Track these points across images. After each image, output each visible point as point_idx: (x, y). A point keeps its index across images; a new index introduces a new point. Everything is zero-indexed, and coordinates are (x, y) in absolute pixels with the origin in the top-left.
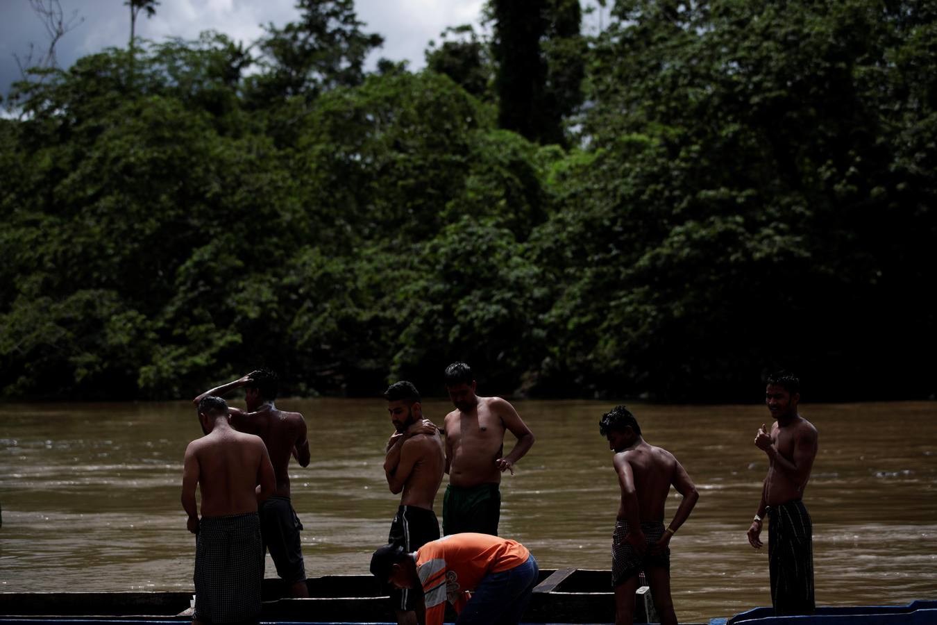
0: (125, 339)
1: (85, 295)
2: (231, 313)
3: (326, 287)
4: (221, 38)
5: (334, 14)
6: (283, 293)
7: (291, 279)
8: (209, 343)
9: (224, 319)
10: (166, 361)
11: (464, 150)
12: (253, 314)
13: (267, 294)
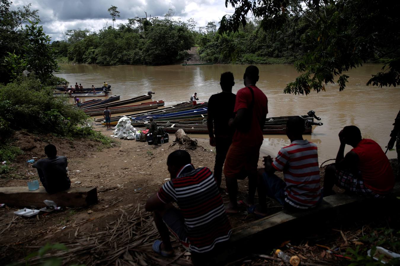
0: (108, 60)
1: (104, 56)
2: (118, 57)
3: (126, 55)
4: (122, 24)
5: (132, 22)
6: (122, 55)
7: (123, 54)
8: (116, 60)
9: (117, 58)
10: (112, 62)
11: (138, 41)
12: (120, 57)
13: (121, 56)
